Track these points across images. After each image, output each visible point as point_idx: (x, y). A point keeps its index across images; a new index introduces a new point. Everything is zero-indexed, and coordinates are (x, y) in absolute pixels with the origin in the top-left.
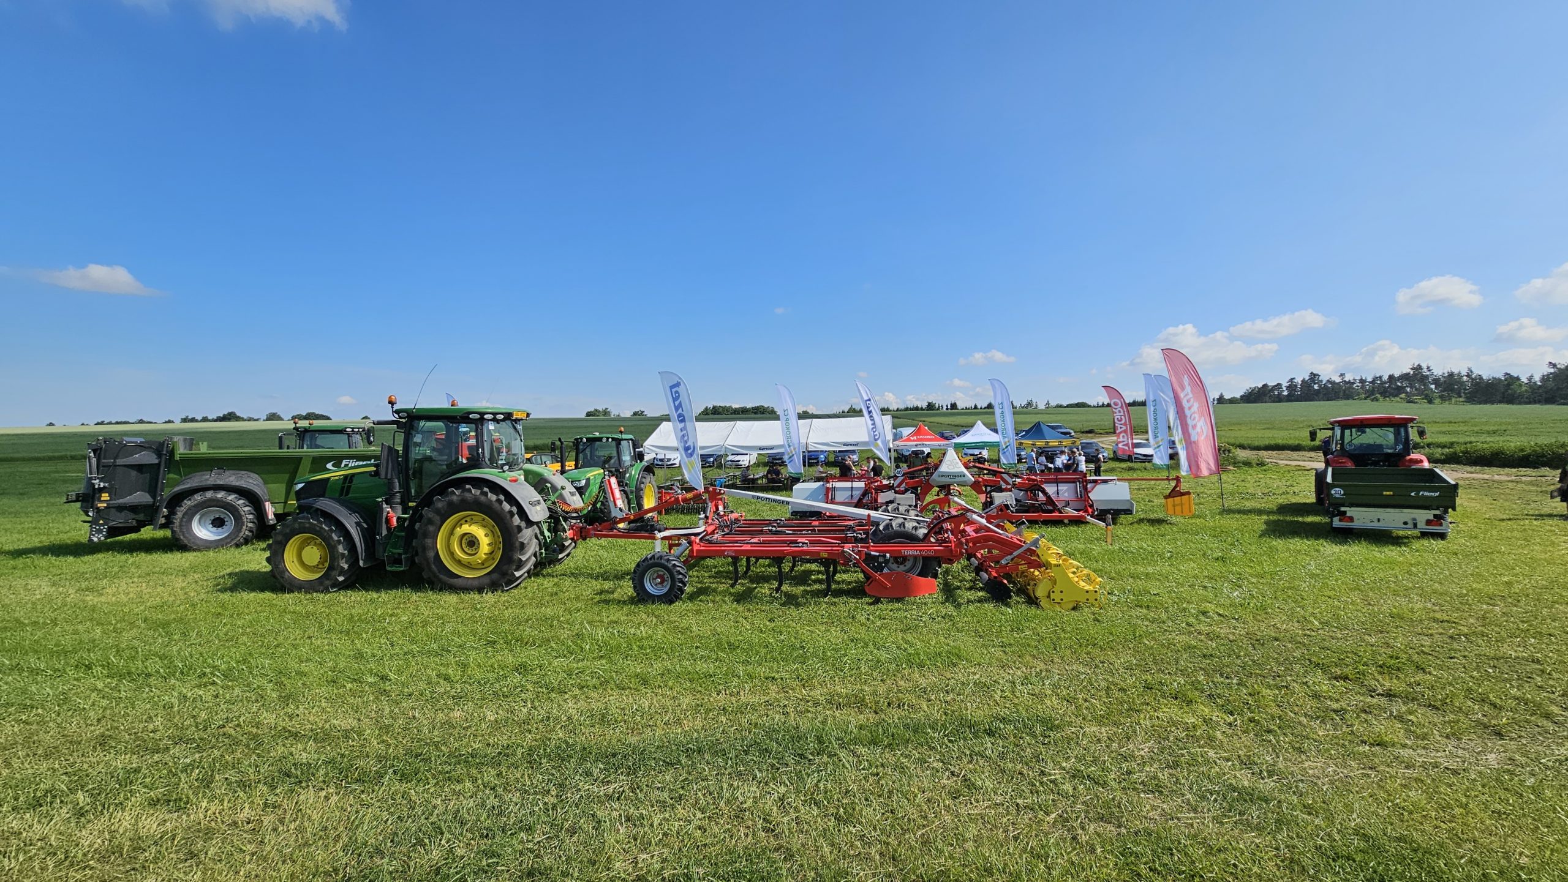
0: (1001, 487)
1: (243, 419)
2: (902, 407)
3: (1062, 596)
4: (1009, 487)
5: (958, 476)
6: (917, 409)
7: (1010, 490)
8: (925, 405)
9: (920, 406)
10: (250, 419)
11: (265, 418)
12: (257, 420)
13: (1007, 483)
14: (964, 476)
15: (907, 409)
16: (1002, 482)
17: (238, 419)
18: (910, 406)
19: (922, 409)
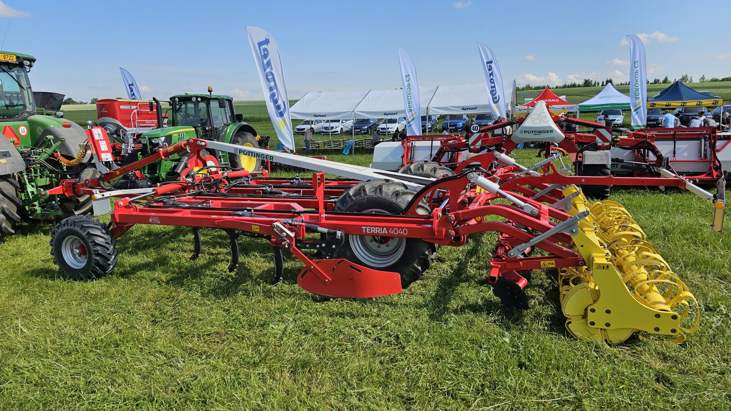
0: (596, 144)
1: (77, 103)
2: (561, 85)
3: (608, 318)
4: (607, 144)
5: (544, 132)
6: (574, 86)
7: (608, 148)
8: (581, 82)
9: (577, 84)
10: (81, 103)
11: (90, 102)
12: (86, 103)
13: (604, 139)
14: (552, 131)
15: (565, 87)
16: (598, 139)
17: (74, 103)
18: (569, 83)
19: (579, 86)
